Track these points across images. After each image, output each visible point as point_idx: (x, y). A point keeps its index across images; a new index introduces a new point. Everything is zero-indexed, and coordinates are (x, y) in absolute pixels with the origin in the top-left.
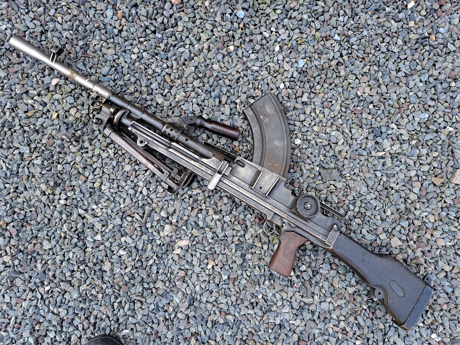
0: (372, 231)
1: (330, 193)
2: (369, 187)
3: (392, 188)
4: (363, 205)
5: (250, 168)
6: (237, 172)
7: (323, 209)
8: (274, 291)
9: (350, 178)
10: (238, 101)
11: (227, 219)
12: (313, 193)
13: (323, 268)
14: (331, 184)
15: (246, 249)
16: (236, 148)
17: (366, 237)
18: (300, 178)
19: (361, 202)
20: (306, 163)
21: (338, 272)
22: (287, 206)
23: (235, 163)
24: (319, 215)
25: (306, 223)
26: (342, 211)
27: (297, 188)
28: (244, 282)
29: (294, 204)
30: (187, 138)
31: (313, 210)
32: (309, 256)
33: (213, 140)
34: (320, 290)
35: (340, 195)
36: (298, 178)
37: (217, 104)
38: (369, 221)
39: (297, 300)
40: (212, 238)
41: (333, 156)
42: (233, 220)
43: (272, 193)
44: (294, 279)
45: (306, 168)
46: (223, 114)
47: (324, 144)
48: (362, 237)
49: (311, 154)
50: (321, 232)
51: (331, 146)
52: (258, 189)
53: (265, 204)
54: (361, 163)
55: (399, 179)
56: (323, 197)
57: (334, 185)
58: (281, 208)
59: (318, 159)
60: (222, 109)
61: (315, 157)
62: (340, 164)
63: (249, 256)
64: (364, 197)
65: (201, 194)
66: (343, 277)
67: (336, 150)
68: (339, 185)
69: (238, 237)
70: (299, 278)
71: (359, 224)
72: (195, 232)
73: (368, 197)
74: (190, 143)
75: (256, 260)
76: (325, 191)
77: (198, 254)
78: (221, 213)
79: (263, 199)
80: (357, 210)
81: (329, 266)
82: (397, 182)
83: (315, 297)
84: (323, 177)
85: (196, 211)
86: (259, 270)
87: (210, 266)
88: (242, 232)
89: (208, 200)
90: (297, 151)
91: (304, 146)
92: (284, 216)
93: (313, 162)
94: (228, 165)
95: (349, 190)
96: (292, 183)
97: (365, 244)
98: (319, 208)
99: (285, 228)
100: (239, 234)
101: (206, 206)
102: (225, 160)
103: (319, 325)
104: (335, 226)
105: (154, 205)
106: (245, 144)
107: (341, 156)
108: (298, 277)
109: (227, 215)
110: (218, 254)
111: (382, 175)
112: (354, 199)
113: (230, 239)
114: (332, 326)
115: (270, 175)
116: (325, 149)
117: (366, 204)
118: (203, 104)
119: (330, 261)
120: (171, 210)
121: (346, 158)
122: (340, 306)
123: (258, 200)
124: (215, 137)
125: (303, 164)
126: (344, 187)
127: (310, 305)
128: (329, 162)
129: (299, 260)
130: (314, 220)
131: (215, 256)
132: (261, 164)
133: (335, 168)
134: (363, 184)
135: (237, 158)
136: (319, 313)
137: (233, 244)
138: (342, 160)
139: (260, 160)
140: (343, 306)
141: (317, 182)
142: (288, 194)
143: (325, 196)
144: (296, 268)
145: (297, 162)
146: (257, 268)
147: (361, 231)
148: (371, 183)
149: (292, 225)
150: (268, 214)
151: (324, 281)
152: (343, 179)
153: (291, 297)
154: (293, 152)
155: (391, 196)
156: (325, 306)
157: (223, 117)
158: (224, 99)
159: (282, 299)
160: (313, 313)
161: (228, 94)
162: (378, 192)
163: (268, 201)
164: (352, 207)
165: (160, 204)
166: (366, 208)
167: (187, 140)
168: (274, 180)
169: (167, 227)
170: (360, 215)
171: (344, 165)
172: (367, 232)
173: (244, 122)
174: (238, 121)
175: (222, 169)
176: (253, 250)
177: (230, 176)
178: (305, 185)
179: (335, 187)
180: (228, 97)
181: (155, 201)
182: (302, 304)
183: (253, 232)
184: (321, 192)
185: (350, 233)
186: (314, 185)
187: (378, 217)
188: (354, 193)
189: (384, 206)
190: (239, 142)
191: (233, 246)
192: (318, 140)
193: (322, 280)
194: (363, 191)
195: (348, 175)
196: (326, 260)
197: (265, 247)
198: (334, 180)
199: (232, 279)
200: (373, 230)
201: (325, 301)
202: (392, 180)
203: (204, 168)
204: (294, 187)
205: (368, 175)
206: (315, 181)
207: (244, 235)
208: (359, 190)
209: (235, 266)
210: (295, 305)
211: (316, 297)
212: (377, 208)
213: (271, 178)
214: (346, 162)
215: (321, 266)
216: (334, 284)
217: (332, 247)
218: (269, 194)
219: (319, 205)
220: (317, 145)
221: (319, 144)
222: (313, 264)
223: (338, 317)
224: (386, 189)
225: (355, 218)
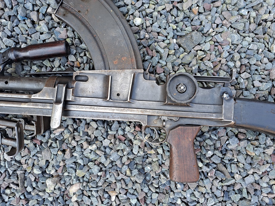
0: (264, 79)
1: (201, 61)
2: (240, 32)
3: (266, 21)
4: (243, 55)
5: (96, 78)
6: (83, 90)
7: (201, 82)
8: (190, 191)
9: (215, 33)
10: (50, 10)
11: (106, 143)
12: (183, 71)
13: (231, 143)
14: (197, 51)
15: (141, 163)
16: (75, 63)
17: (261, 89)
18: (160, 61)
19: (239, 53)
20: (159, 42)
21: (248, 139)
22: (158, 100)
23: (74, 82)
24: (201, 92)
25: (189, 109)
26: (222, 74)
27: (163, 74)
28: (155, 196)
29: (165, 93)
30: (6, 80)
31: (190, 90)
32: (210, 138)
33: (46, 67)
34: (237, 166)
35: (213, 57)
36: (158, 62)
37: (30, 25)
38: (256, 70)
39: (219, 188)
40: (101, 170)
41: (185, 18)
42: (113, 141)
43: (133, 94)
44: (205, 169)
45: (161, 47)
46: (42, 33)
47: (168, 9)
48: (257, 90)
49: (160, 27)
50: (212, 110)
51: (177, 8)
52: (116, 97)
53: (131, 111)
54: (219, 10)
55: (269, 7)
56: (195, 69)
57: (201, 50)
58: (152, 107)
59: (169, 30)
60: (38, 28)
61: (165, 29)
62: (197, 23)
63: (148, 168)
64: (240, 46)
65: (66, 131)
66: (256, 143)
67: (185, 9)
68: (207, 47)
69: (126, 157)
70: (210, 165)
71: (247, 79)
72: (80, 173)
73: (245, 43)
74: (12, 84)
75: (157, 169)
76: (194, 62)
77: (94, 193)
78: (97, 140)
79: (127, 105)
80: (238, 64)
81: (236, 139)
82: (268, 10)
83: (235, 177)
84: (185, 47)
85: (68, 152)
86: (164, 177)
87: (113, 198)
88: (128, 149)
89: (76, 133)
90: (142, 33)
91: (148, 24)
92: (161, 113)
93: (166, 37)
94: (64, 88)
95: (219, 46)
96: (154, 71)
97: (263, 96)
98: (197, 84)
99: (168, 126)
100: (125, 153)
101: (77, 142)
102: (59, 83)
103: (252, 200)
104: (225, 96)
105: (25, 166)
106: (82, 55)
107: (194, 13)
108: (207, 165)
109: (104, 139)
110: (115, 182)
111: (248, 12)
112: (230, 54)
113: (118, 163)
114: (266, 195)
115: (122, 74)
116: (172, 15)
117: (247, 53)
118: (14, 33)
119: (234, 133)
120: (43, 163)
121: (200, 13)
122: (265, 172)
123: (121, 110)
124: (46, 63)
125: (156, 44)
126: (213, 47)
127: (233, 185)
128: (184, 27)
129: (201, 148)
130: (197, 101)
131: (113, 186)
132: (106, 67)
133: (193, 31)
134: (232, 31)
135: (75, 74)
136: (246, 188)
137: (124, 166)
138: (197, 18)
139: (102, 63)
140: (269, 170)
141: (181, 56)
142: (153, 86)
143: (197, 67)
144: (202, 158)
145: (149, 46)
146: (162, 176)
147: (253, 85)
148: (240, 27)
149: (174, 119)
150: (140, 120)
151: (238, 155)
152: (207, 38)
153: (211, 189)
154: (139, 35)
155: (269, 30)
156: (250, 179)
157: (43, 37)
158: (34, 16)
159: (202, 193)
160: (240, 191)
161: (36, 8)
162: (253, 32)
163: (133, 106)
164: (231, 64)
165: (30, 162)
166: (248, 56)
167: (6, 83)
168: (129, 77)
169: (49, 182)
170: (244, 68)
171: (201, 22)
172: (260, 82)
173: (67, 30)
174: (61, 32)
175: (59, 97)
176: (149, 160)
177: (75, 98)
178: (170, 66)
179: (203, 51)
180: (38, 11)
181: (23, 161)
182: (225, 188)
183: (139, 144)
184: (191, 64)
185: (242, 93)
186: (179, 61)
187: (266, 60)
188: (227, 48)
189: (266, 44)
190: (75, 55)
191: (125, 168)
192: (160, 8)
193: (235, 156)
194: (236, 40)
195: (211, 30)
196: (230, 134)
197: (160, 151)
198: (199, 44)
199: (142, 199)
200: (265, 77)
201: (248, 175)
202: (262, 11)
203: (40, 106)
204: (159, 74)
205: (233, 19)
206: (177, 56)
207: (132, 150)
208: (230, 41)
209: (137, 186)
210: (219, 193)
211: (237, 176)
212: (260, 50)
213: (125, 78)
214: (202, 17)
215: (227, 143)
216: (249, 153)
217: (233, 121)
218: (130, 98)
219: (194, 80)
220: (161, 15)
221: (162, 12)
222: (218, 145)
223: (268, 183)
224: (259, 25)
225: (240, 73)
